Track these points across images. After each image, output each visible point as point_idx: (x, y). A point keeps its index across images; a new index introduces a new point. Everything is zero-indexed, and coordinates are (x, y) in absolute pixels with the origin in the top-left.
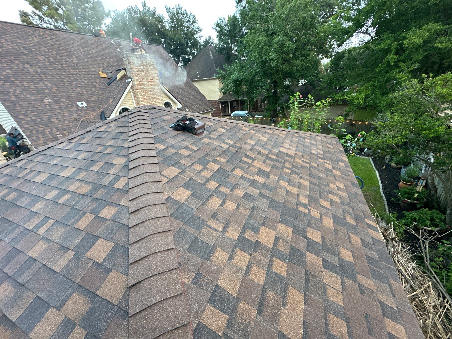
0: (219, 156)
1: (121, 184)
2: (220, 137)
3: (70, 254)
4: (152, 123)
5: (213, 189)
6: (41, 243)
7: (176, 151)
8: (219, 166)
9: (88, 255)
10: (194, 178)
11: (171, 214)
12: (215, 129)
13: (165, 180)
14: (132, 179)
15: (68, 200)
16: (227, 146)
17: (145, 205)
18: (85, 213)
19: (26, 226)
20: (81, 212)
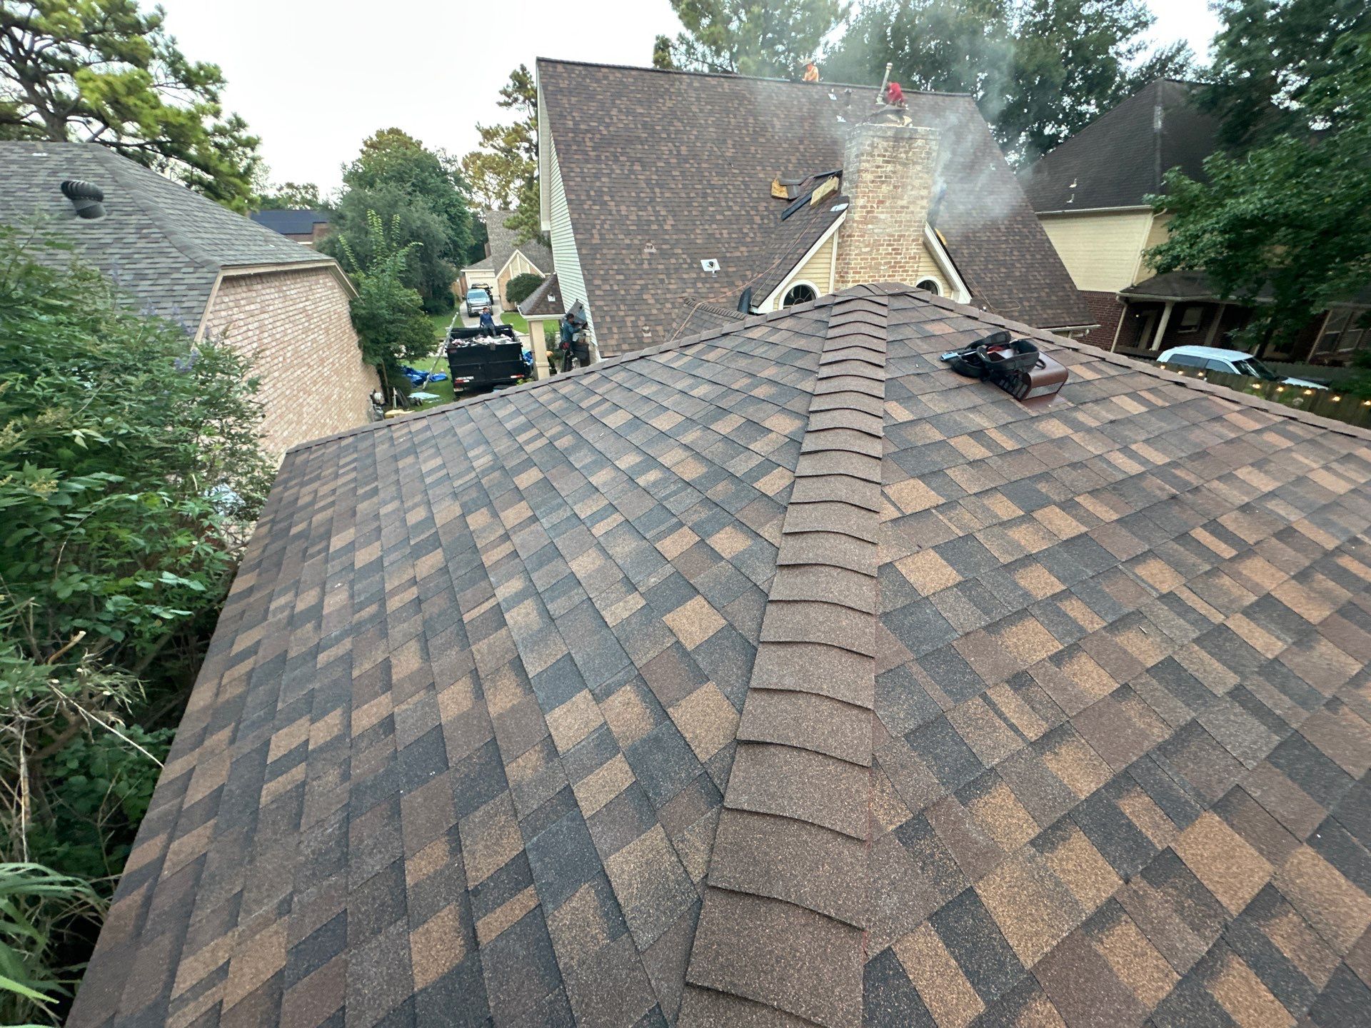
0: (1093, 493)
1: (772, 484)
2: (1114, 430)
3: (636, 602)
4: (891, 339)
5: (1040, 595)
6: (593, 553)
7: (942, 438)
8: (1084, 529)
9: (668, 619)
10: (980, 536)
11: (885, 614)
12: (1100, 395)
13: (890, 512)
14: (803, 481)
15: (655, 484)
16: (1134, 468)
17: (820, 561)
18: (681, 525)
19: (577, 509)
20: (675, 520)
